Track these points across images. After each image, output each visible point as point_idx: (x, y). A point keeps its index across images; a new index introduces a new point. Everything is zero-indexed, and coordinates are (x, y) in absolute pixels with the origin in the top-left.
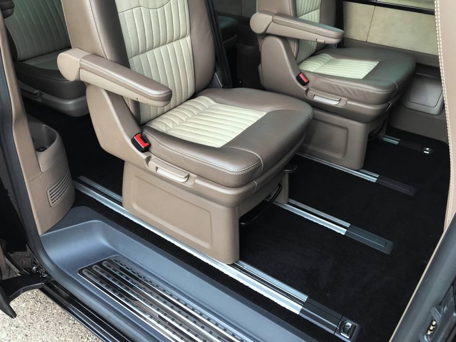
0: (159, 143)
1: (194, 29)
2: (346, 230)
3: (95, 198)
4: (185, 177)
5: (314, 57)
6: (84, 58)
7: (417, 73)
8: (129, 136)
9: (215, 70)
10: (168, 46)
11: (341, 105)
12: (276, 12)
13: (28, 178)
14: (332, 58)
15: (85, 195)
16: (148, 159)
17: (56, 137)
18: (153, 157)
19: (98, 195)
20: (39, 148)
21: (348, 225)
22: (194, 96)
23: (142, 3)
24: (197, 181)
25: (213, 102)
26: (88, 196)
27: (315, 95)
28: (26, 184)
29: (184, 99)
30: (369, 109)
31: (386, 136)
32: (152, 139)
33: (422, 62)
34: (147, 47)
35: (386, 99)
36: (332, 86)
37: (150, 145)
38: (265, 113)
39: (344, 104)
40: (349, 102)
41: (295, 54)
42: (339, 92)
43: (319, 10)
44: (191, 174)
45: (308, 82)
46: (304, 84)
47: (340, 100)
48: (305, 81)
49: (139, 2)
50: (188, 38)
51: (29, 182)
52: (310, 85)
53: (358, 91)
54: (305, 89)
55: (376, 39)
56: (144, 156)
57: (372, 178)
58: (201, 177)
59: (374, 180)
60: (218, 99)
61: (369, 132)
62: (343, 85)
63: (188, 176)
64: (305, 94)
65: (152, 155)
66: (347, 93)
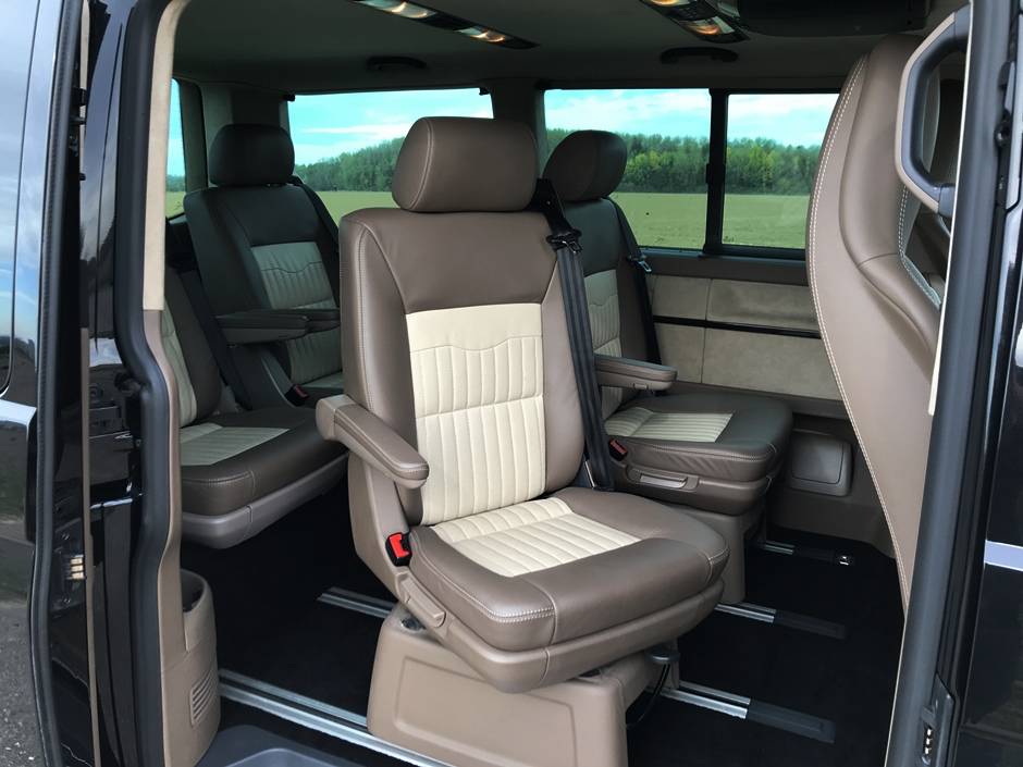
2: (746, 710)
3: (260, 707)
5: (621, 414)
7: (797, 430)
11: (690, 487)
13: (166, 664)
14: (652, 413)
19: (265, 700)
21: (747, 701)
26: (245, 705)
27: (641, 475)
28: (162, 676)
30: (738, 490)
31: (769, 541)
33: (801, 411)
35: (761, 473)
36: (669, 457)
39: (694, 487)
40: (701, 482)
42: (682, 466)
43: (618, 339)
45: (626, 454)
46: (620, 457)
47: (686, 480)
48: (623, 452)
51: (166, 671)
52: (630, 458)
53: (714, 461)
54: (624, 466)
55: (715, 378)
57: (767, 617)
59: (770, 619)
61: (743, 532)
62: (689, 455)
64: (624, 474)
66: (698, 469)
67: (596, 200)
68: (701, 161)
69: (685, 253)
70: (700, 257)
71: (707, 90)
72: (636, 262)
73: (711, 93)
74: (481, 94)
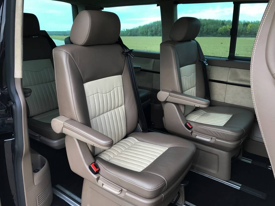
0: (105, 169)
1: (126, 102)
3: (65, 200)
4: (120, 191)
6: (66, 121)
8: (88, 164)
9: (138, 122)
10: (112, 111)
11: (213, 141)
12: (171, 90)
13: (26, 189)
14: (205, 112)
15: (59, 197)
16: (98, 179)
17: (45, 162)
18: (101, 177)
19: (67, 198)
20: (35, 171)
22: (126, 137)
23: (99, 91)
24: (127, 194)
25: (137, 141)
27: (196, 135)
28: (25, 193)
29: (120, 139)
30: (230, 144)
31: (243, 157)
32: (101, 165)
34: (101, 113)
35: (239, 138)
36: (206, 130)
37: (99, 170)
38: (167, 148)
39: (214, 141)
40: (216, 140)
41: (183, 112)
42: (211, 134)
43: (195, 87)
44: (123, 189)
45: (192, 127)
46: (189, 129)
47: (212, 139)
48: (190, 127)
49: (97, 91)
50: (123, 106)
51: (26, 192)
52: (193, 129)
53: (222, 133)
54: (191, 132)
55: (229, 100)
56: (95, 177)
58: (129, 191)
59: (238, 188)
60: (140, 139)
61: (231, 157)
62: (213, 130)
63: (122, 190)
64: (190, 135)
65: (101, 176)
66: (215, 135)
67: (190, 40)
68: (229, 27)
69: (221, 59)
70: (226, 60)
71: (233, 2)
72: (203, 62)
73: (234, 3)
74: (157, 6)
